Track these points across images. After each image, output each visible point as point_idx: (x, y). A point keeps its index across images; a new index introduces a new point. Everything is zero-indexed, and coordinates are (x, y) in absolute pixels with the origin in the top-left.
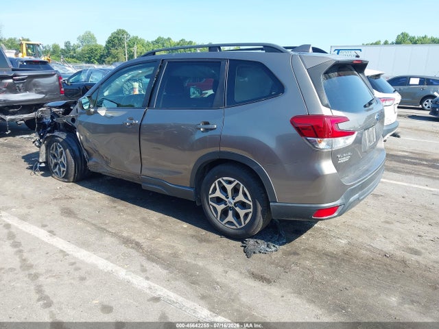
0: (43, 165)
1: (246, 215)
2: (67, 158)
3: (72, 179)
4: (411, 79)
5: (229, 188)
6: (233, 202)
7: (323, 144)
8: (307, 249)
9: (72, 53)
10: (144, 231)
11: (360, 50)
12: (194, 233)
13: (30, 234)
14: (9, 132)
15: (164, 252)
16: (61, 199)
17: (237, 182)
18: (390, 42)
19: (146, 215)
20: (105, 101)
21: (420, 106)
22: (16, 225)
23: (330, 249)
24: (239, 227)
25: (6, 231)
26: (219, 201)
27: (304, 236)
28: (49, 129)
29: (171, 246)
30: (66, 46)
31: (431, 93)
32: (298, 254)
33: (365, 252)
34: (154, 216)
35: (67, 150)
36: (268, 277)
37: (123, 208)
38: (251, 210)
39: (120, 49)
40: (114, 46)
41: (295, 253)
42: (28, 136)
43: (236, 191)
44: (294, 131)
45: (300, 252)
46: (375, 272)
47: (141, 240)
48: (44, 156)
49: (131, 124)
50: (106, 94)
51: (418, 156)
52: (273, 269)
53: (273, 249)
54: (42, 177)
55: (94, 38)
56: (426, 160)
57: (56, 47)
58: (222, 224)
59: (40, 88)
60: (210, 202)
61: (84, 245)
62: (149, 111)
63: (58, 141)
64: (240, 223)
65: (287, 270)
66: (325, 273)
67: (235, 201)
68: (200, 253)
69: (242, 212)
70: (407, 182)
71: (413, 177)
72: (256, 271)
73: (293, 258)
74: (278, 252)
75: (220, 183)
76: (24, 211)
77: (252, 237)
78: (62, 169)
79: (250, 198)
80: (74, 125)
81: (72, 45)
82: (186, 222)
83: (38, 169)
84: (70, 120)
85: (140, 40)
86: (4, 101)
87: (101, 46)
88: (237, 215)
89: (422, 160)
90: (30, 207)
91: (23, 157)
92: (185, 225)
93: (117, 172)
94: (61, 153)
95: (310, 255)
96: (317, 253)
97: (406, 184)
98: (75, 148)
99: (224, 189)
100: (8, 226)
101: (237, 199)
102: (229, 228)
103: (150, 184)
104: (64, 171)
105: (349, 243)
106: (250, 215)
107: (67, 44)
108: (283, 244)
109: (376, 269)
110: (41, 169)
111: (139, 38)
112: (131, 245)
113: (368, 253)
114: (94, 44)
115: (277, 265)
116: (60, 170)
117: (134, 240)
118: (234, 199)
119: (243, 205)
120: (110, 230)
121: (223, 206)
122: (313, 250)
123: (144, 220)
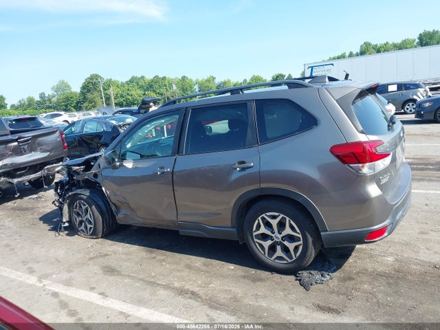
0: (67, 224)
1: (296, 248)
2: (93, 214)
3: (100, 235)
4: (389, 86)
5: (274, 223)
6: (280, 236)
7: (366, 169)
8: (359, 272)
9: (48, 104)
10: (194, 278)
11: (333, 64)
12: (243, 274)
13: (82, 300)
14: (18, 194)
15: (222, 297)
16: (96, 257)
17: (282, 216)
18: (354, 53)
19: (188, 262)
20: (128, 153)
21: (403, 111)
22: (63, 292)
23: (380, 269)
24: (290, 261)
25: (56, 300)
26: (264, 237)
27: (351, 260)
28: (67, 187)
29: (226, 290)
30: (41, 97)
31: (411, 97)
32: (353, 279)
33: (415, 267)
34: (198, 261)
35: (93, 207)
36: (335, 307)
37: (162, 258)
38: (301, 242)
39: (96, 94)
40: (89, 91)
41: (350, 279)
42: (36, 196)
43: (281, 225)
44: (336, 160)
45: (354, 276)
46: (434, 285)
47: (196, 289)
48: (68, 215)
49: (163, 173)
50: (129, 146)
51: (421, 162)
52: (336, 298)
53: (328, 277)
54: (68, 237)
55: (69, 87)
56: (432, 165)
57: (31, 100)
58: (270, 261)
59: (44, 147)
60: (255, 240)
61: (141, 302)
62: (179, 158)
63: (82, 199)
64: (291, 257)
65: (350, 297)
66: (387, 295)
67: (282, 236)
68: (259, 294)
69: (291, 246)
70: (423, 190)
71: (426, 183)
72: (321, 304)
73: (350, 284)
74: (333, 280)
75: (263, 219)
76: (66, 276)
77: (305, 269)
78: (89, 226)
79: (298, 231)
80: (98, 180)
81: (47, 95)
82: (232, 263)
83: (62, 229)
84: (92, 176)
85: (114, 82)
86: (11, 164)
87: (76, 93)
88: (286, 250)
89: (427, 164)
90: (71, 271)
91: (41, 219)
92: (232, 266)
93: (150, 221)
94: (87, 210)
95: (365, 279)
96: (371, 275)
97: (423, 191)
98: (101, 203)
99: (268, 225)
100: (55, 295)
101: (284, 233)
102: (279, 263)
103: (188, 229)
104: (91, 228)
105: (397, 260)
106: (301, 248)
107: (42, 95)
108: (335, 271)
109: (433, 282)
110: (66, 228)
111: (113, 80)
112: (187, 296)
113: (419, 267)
114: (68, 91)
115: (339, 294)
116: (86, 227)
117: (188, 290)
118: (280, 234)
119: (291, 238)
120: (159, 282)
121: (269, 242)
122: (364, 272)
123: (189, 267)
